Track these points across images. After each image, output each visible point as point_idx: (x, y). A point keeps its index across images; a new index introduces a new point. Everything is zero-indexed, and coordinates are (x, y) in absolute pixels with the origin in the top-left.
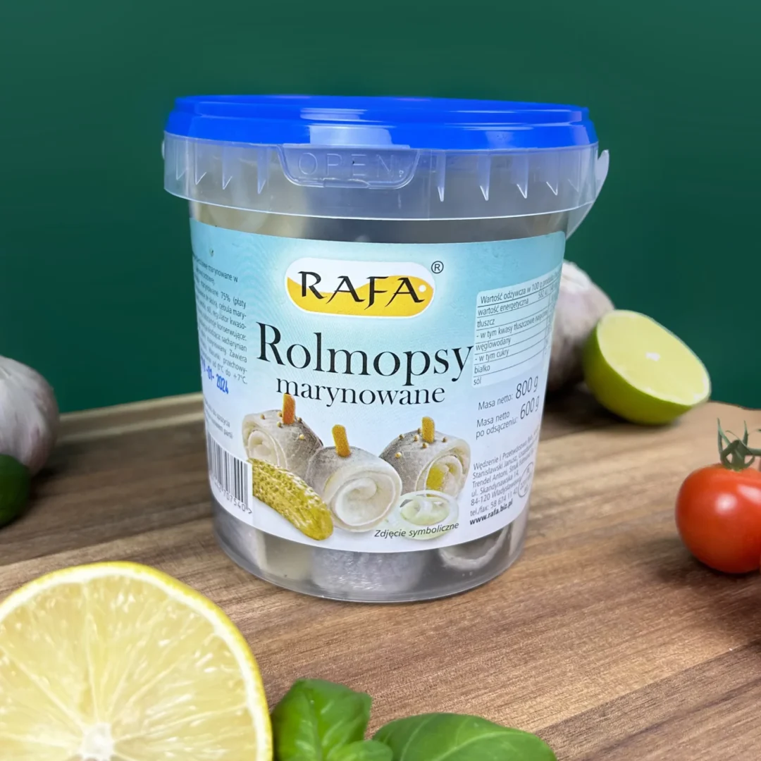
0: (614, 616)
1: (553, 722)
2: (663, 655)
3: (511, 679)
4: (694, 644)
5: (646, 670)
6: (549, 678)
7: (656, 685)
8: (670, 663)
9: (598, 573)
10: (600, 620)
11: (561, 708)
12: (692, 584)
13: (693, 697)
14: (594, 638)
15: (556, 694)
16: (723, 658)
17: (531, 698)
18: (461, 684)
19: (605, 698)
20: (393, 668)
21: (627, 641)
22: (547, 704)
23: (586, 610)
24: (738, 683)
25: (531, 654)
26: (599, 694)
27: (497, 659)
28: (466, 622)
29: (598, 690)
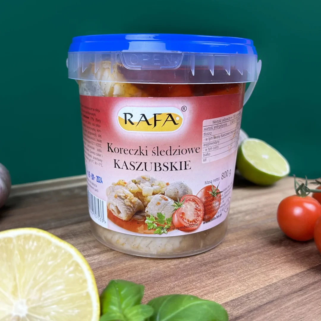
0: (251, 259)
1: (226, 301)
2: (273, 273)
3: (208, 284)
4: (286, 269)
5: (266, 280)
6: (224, 284)
7: (270, 285)
8: (276, 277)
9: (244, 242)
10: (245, 260)
11: (229, 295)
12: (285, 246)
13: (286, 290)
14: (243, 268)
15: (227, 290)
16: (299, 274)
17: (216, 292)
18: (185, 287)
19: (248, 291)
20: (156, 281)
21: (257, 268)
22: (223, 294)
23: (239, 257)
24: (306, 284)
25: (216, 274)
26: (246, 290)
27: (201, 276)
28: (187, 262)
29: (245, 288)
